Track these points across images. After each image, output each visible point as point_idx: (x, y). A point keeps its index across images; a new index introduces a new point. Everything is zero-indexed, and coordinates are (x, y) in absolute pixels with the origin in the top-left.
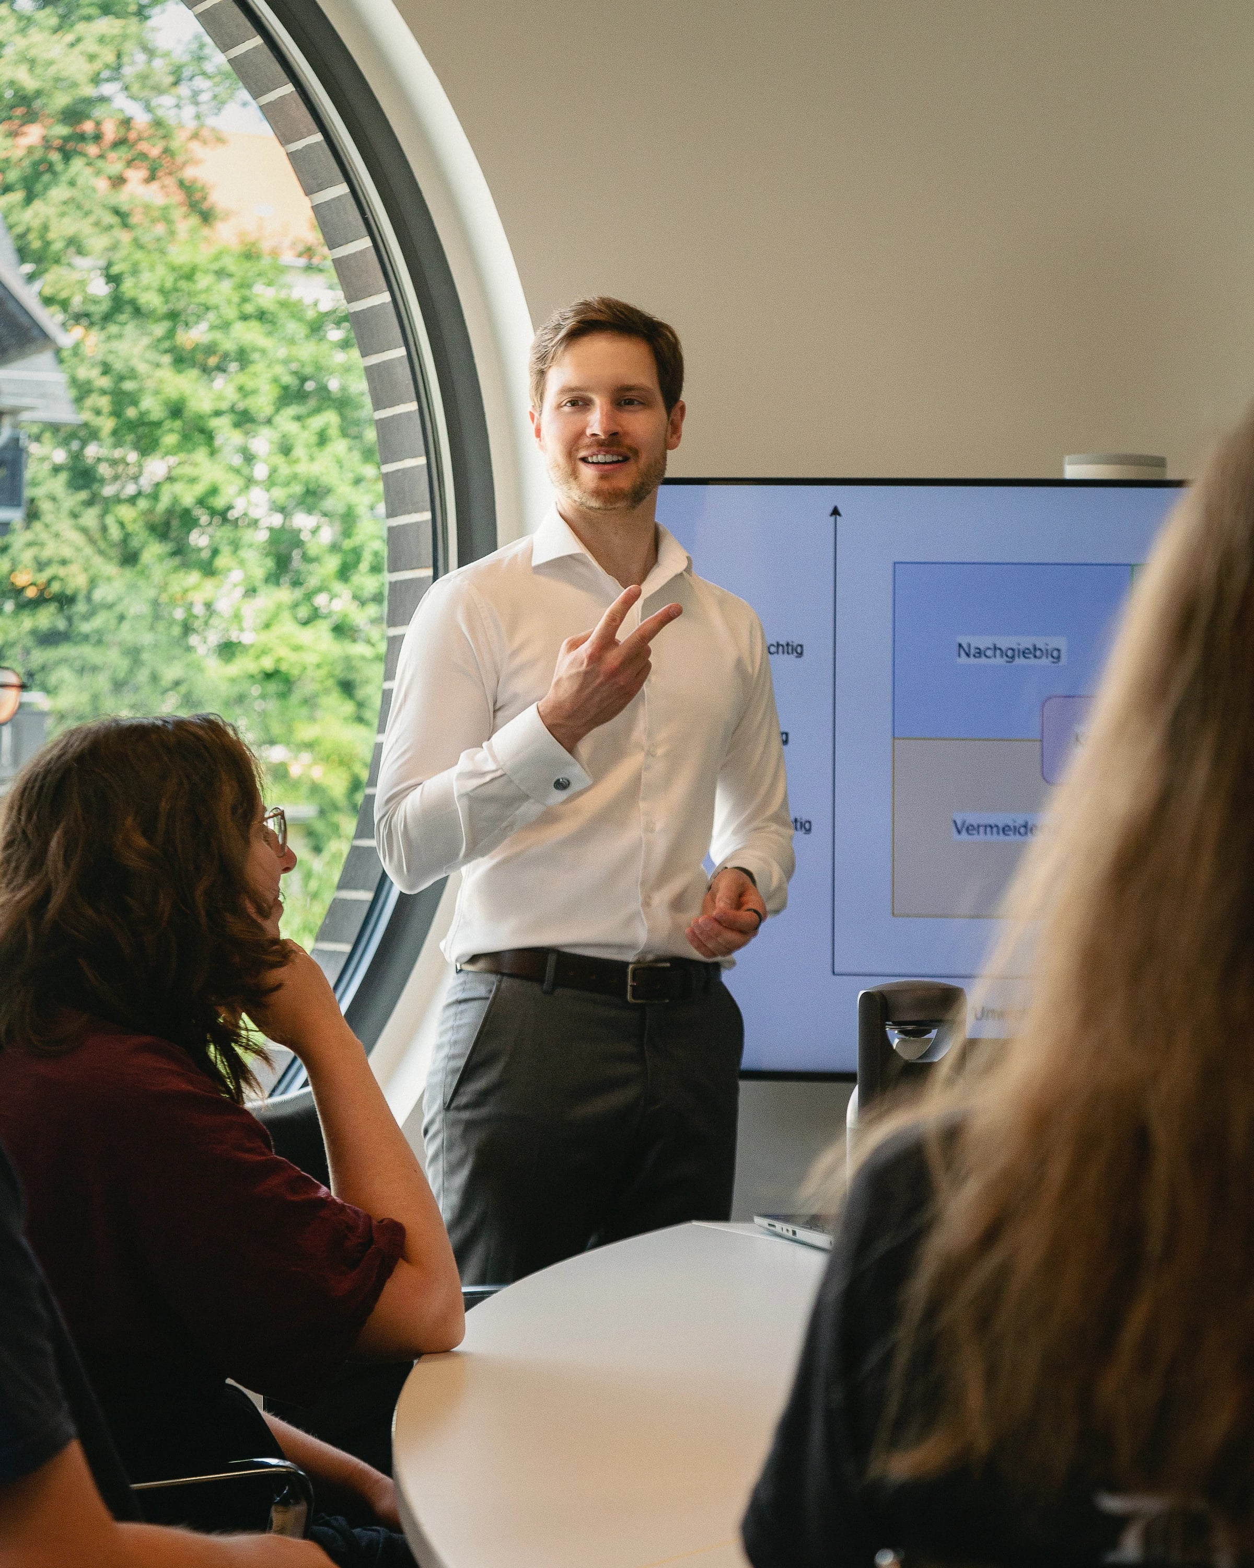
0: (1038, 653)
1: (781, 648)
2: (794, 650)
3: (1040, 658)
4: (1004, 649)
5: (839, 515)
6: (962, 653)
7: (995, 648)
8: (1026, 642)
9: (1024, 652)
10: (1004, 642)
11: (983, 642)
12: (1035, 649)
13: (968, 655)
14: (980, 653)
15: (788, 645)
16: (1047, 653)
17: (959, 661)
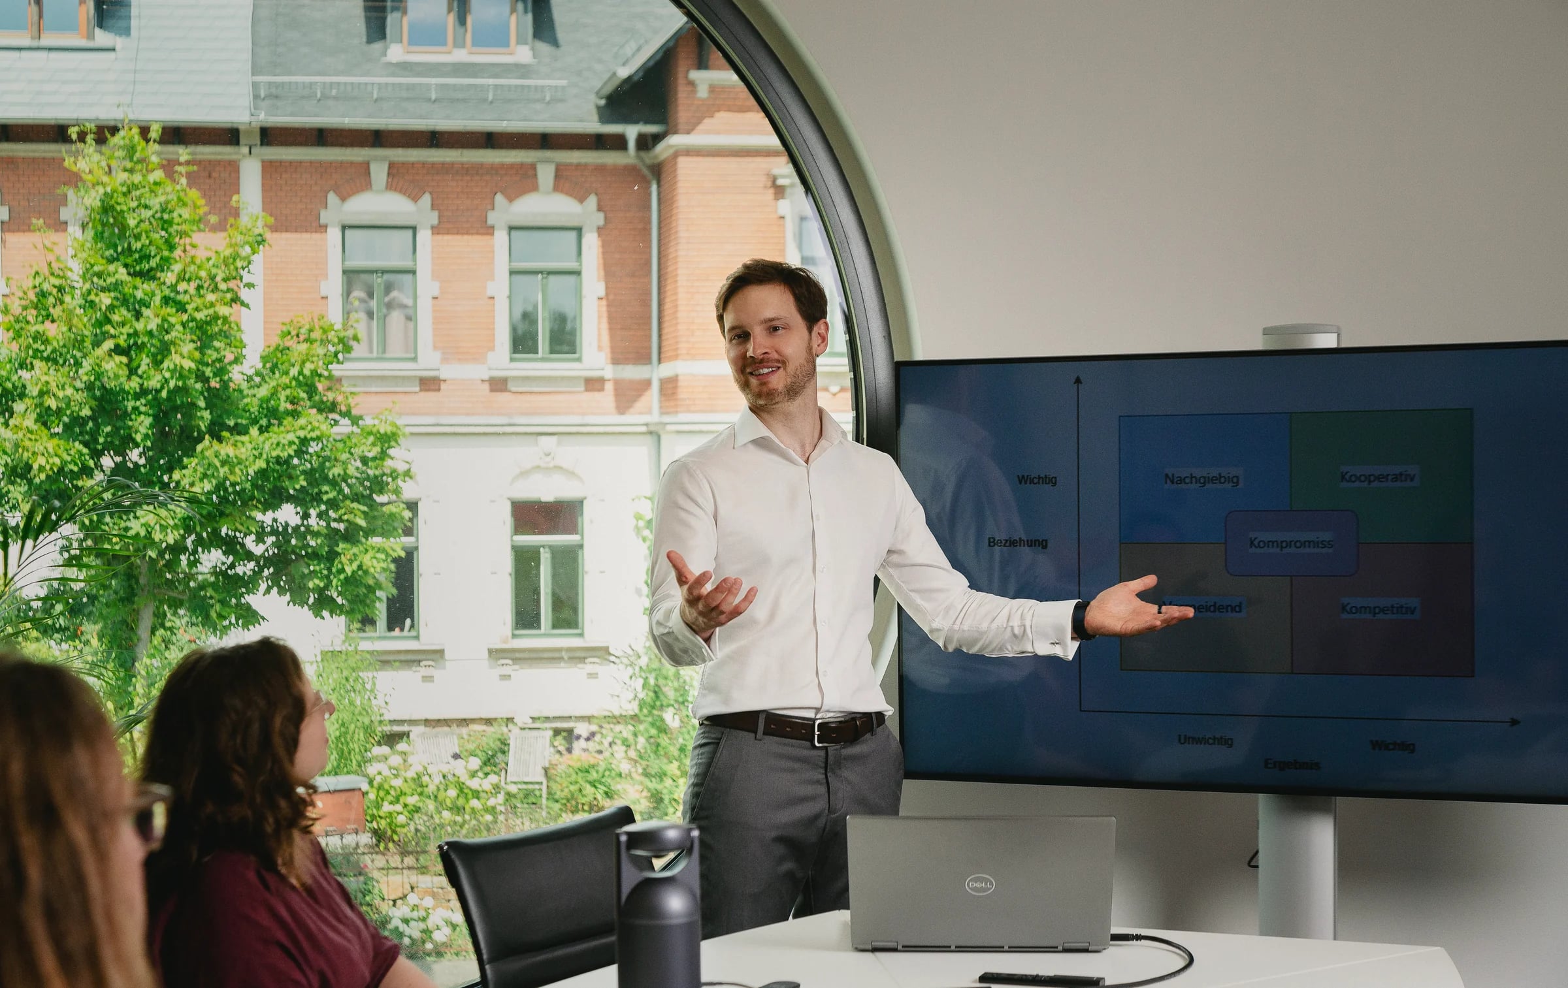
0: (1223, 480)
1: (1041, 480)
2: (1051, 480)
3: (1224, 483)
4: (1198, 477)
5: (1081, 383)
6: (1168, 481)
7: (1192, 477)
8: (1214, 472)
9: (1212, 480)
10: (1199, 472)
11: (1184, 472)
12: (1221, 477)
13: (1173, 482)
14: (1182, 480)
15: (1046, 477)
16: (1229, 480)
17: (1166, 486)
